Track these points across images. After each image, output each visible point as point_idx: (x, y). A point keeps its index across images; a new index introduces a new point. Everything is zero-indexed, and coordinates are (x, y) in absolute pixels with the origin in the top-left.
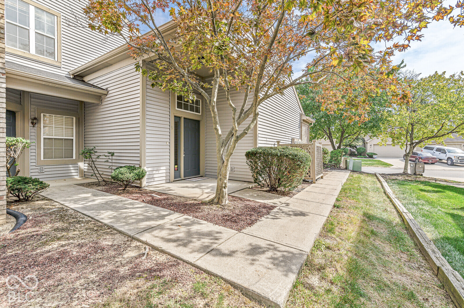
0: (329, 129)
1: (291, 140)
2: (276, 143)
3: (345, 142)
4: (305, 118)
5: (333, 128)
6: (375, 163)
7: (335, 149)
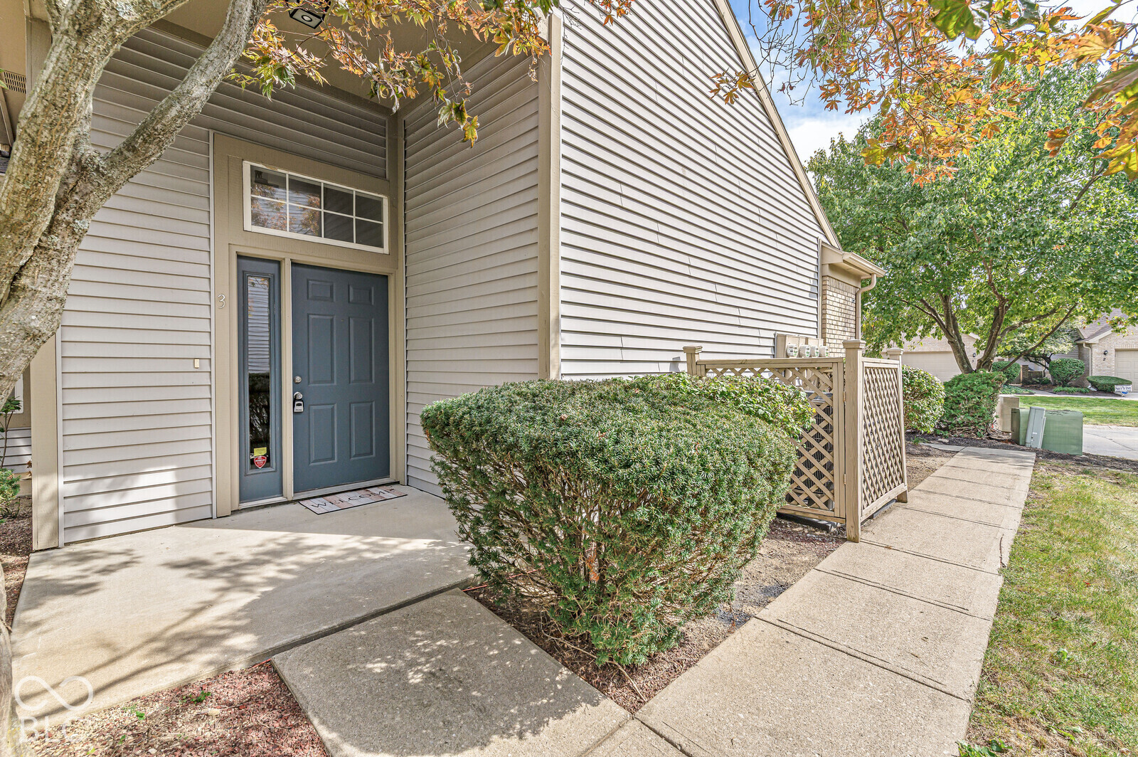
0: (946, 299)
1: (770, 343)
2: (683, 357)
3: (1008, 342)
4: (839, 257)
5: (961, 300)
6: (1124, 410)
7: (969, 370)
